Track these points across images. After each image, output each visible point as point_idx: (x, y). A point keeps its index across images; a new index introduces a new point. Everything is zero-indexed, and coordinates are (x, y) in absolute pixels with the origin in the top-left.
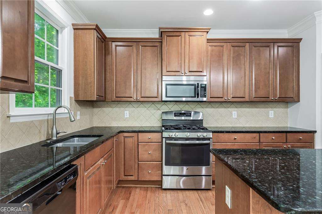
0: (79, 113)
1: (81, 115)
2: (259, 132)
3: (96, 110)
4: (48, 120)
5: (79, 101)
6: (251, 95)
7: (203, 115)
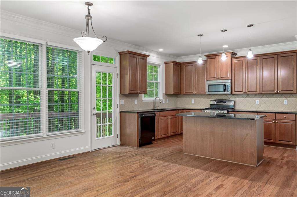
0: (167, 100)
1: (169, 101)
2: (275, 113)
4: (153, 102)
5: (168, 95)
6: (261, 89)
7: (235, 102)
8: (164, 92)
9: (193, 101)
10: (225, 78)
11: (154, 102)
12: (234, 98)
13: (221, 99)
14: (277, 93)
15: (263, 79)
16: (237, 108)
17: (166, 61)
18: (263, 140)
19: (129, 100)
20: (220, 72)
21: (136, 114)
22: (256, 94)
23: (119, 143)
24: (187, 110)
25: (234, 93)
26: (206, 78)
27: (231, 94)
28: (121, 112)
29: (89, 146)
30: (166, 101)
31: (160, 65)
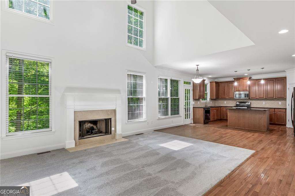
1: (212, 102)
2: (275, 108)
3: (216, 101)
5: (212, 99)
6: (266, 97)
7: (251, 103)
8: (210, 98)
9: (225, 102)
10: (245, 91)
11: (206, 103)
12: (250, 101)
13: (243, 101)
14: (275, 99)
15: (267, 91)
16: (252, 106)
17: (211, 81)
18: (269, 122)
19: (196, 102)
20: (242, 87)
21: (203, 109)
22: (263, 99)
23: (192, 122)
24: (223, 107)
25: (250, 98)
26: (234, 90)
27: (249, 99)
28: (193, 108)
29: (183, 123)
30: (210, 102)
31: (208, 84)
